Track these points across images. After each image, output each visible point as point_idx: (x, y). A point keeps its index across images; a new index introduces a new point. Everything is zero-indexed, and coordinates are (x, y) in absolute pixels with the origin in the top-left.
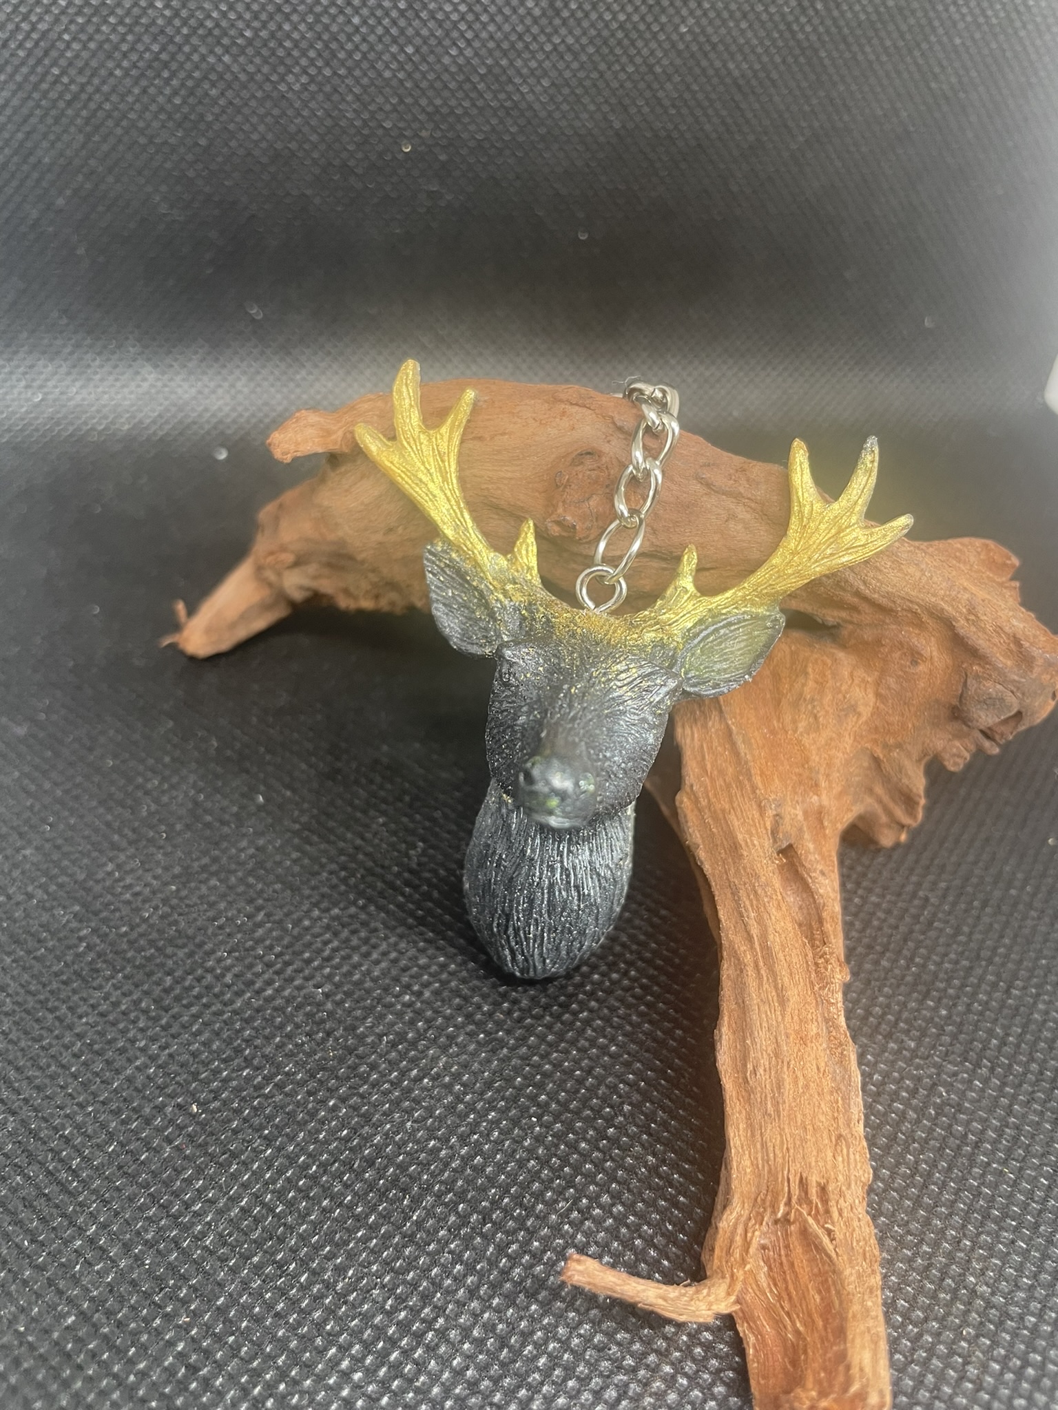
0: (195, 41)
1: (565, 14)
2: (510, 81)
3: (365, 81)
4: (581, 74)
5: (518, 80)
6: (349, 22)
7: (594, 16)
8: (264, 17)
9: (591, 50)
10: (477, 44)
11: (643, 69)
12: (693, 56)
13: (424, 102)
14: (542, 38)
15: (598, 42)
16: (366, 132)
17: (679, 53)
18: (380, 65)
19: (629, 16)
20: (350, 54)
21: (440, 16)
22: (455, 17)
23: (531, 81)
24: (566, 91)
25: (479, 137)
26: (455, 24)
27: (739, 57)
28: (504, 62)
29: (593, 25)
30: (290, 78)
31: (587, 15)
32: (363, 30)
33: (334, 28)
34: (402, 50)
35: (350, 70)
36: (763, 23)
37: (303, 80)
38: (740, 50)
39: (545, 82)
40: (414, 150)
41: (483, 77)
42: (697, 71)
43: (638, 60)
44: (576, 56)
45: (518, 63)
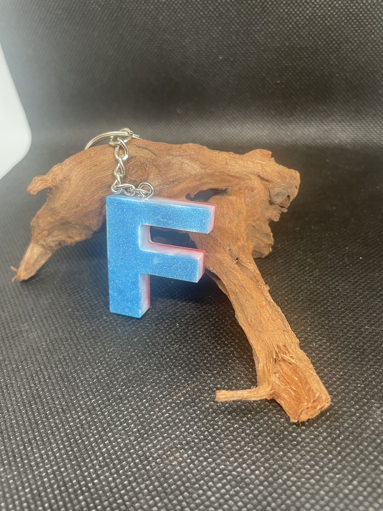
0: (160, 33)
1: (268, 11)
2: (251, 34)
3: (207, 39)
4: (274, 30)
5: (254, 33)
6: (202, 22)
8: (178, 23)
9: (277, 22)
10: (240, 24)
11: (295, 26)
12: (312, 20)
13: (225, 43)
14: (261, 20)
15: (279, 19)
16: (208, 54)
18: (212, 34)
19: (289, 10)
20: (203, 31)
21: (229, 17)
22: (233, 16)
23: (258, 33)
24: (270, 35)
25: (243, 52)
26: (233, 19)
27: (329, 19)
28: (249, 28)
29: (277, 14)
30: (186, 41)
31: (275, 11)
32: (206, 24)
33: (198, 24)
34: (218, 28)
35: (203, 36)
36: (337, 7)
37: (190, 40)
38: (329, 16)
39: (262, 33)
40: (223, 58)
41: (243, 34)
42: (314, 25)
43: (293, 23)
44: (272, 24)
45: (254, 28)
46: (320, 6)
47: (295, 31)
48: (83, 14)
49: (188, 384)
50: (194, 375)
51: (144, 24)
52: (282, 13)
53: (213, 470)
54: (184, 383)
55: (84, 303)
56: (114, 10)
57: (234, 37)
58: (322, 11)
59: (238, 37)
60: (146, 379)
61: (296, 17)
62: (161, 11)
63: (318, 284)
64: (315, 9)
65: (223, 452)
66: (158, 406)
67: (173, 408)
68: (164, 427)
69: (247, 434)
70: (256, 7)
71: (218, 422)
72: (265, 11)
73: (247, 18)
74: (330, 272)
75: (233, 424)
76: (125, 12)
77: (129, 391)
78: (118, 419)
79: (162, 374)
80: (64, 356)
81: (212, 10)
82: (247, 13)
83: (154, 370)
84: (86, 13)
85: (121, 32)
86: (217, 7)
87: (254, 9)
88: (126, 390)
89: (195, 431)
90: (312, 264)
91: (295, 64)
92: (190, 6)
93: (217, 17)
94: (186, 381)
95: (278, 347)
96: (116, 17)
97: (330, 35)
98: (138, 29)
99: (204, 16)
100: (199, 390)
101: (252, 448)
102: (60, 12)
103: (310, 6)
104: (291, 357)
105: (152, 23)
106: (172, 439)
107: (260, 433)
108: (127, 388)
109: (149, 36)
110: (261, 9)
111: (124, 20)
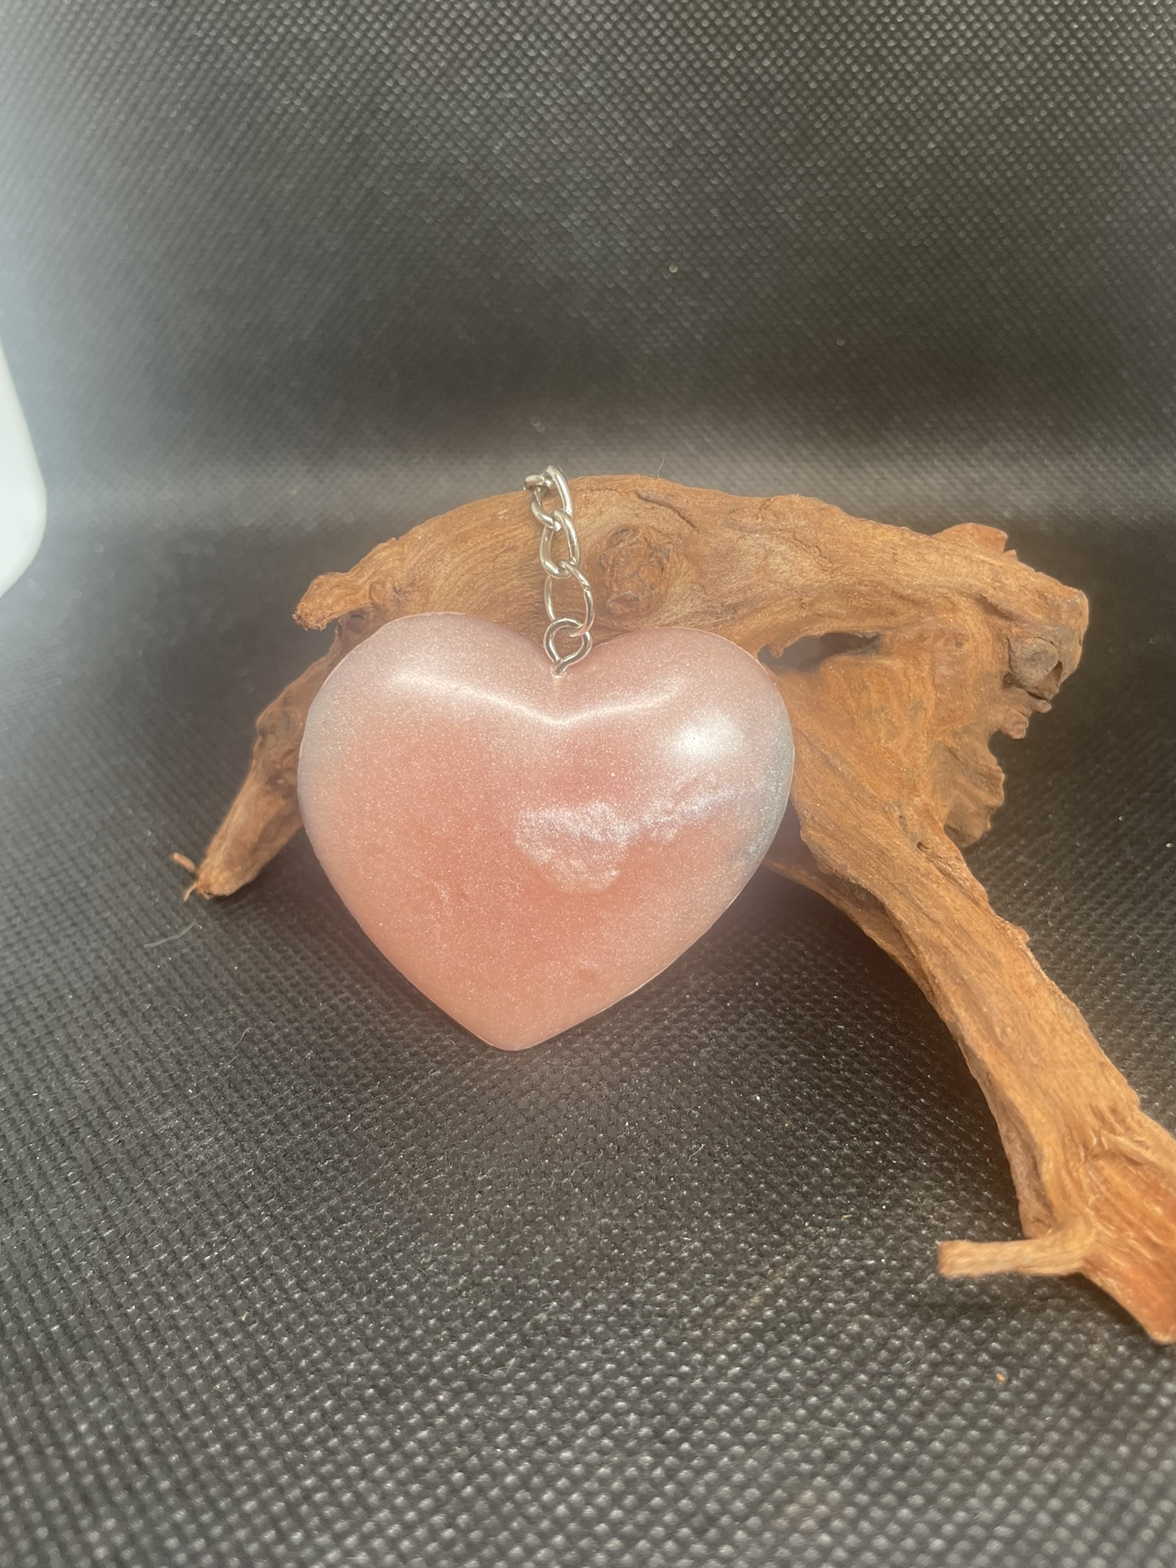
0: (493, 190)
1: (817, 140)
2: (767, 203)
3: (637, 213)
4: (833, 193)
5: (773, 202)
6: (624, 163)
7: (843, 140)
8: (550, 164)
9: (841, 171)
10: (735, 173)
11: (893, 184)
12: (942, 168)
13: (688, 227)
14: (795, 164)
15: (848, 163)
16: (637, 257)
17: (928, 168)
18: (649, 199)
19: (877, 138)
20: (623, 190)
21: (702, 152)
22: (715, 151)
23: (786, 202)
24: (819, 208)
25: (739, 254)
26: (716, 158)
27: (989, 168)
28: (760, 187)
29: (843, 149)
30: (572, 216)
31: (837, 139)
32: (635, 169)
33: (610, 170)
34: (669, 184)
35: (624, 205)
36: (1013, 135)
37: (583, 216)
38: (991, 160)
39: (799, 202)
40: (680, 270)
41: (741, 202)
42: (947, 182)
43: (888, 176)
44: (827, 177)
45: (773, 187)
46: (967, 128)
47: (892, 199)
48: (250, 125)
49: (773, 1266)
50: (781, 1234)
51: (444, 161)
52: (856, 146)
53: (936, 1529)
54: (757, 1264)
55: (354, 1030)
56: (354, 115)
57: (715, 212)
58: (972, 144)
59: (728, 210)
60: (632, 1263)
61: (896, 160)
62: (501, 127)
63: (1073, 929)
64: (952, 137)
65: (952, 1471)
66: (697, 1345)
67: (747, 1347)
68: (737, 1410)
69: (1003, 1404)
70: (784, 125)
71: (902, 1375)
72: (809, 140)
73: (756, 157)
74: (1094, 892)
75: (951, 1377)
76: (387, 123)
77: (586, 1305)
78: (576, 1402)
79: (679, 1240)
80: (331, 1209)
81: (655, 130)
82: (756, 143)
83: (648, 1230)
84: (260, 119)
85: (369, 184)
86: (669, 120)
87: (776, 132)
88: (578, 1304)
89: (841, 1413)
90: (1034, 869)
91: (890, 293)
92: (589, 116)
93: (669, 151)
94: (761, 1255)
95: (1098, 1114)
96: (357, 138)
97: (991, 213)
98: (425, 176)
99: (629, 146)
100: (813, 1279)
101: (1033, 1446)
102: (174, 114)
103: (939, 129)
104: (1140, 1143)
105: (470, 161)
106: (777, 1449)
107: (1044, 1397)
108: (577, 1294)
109: (460, 198)
110: (796, 133)
111: (383, 146)
